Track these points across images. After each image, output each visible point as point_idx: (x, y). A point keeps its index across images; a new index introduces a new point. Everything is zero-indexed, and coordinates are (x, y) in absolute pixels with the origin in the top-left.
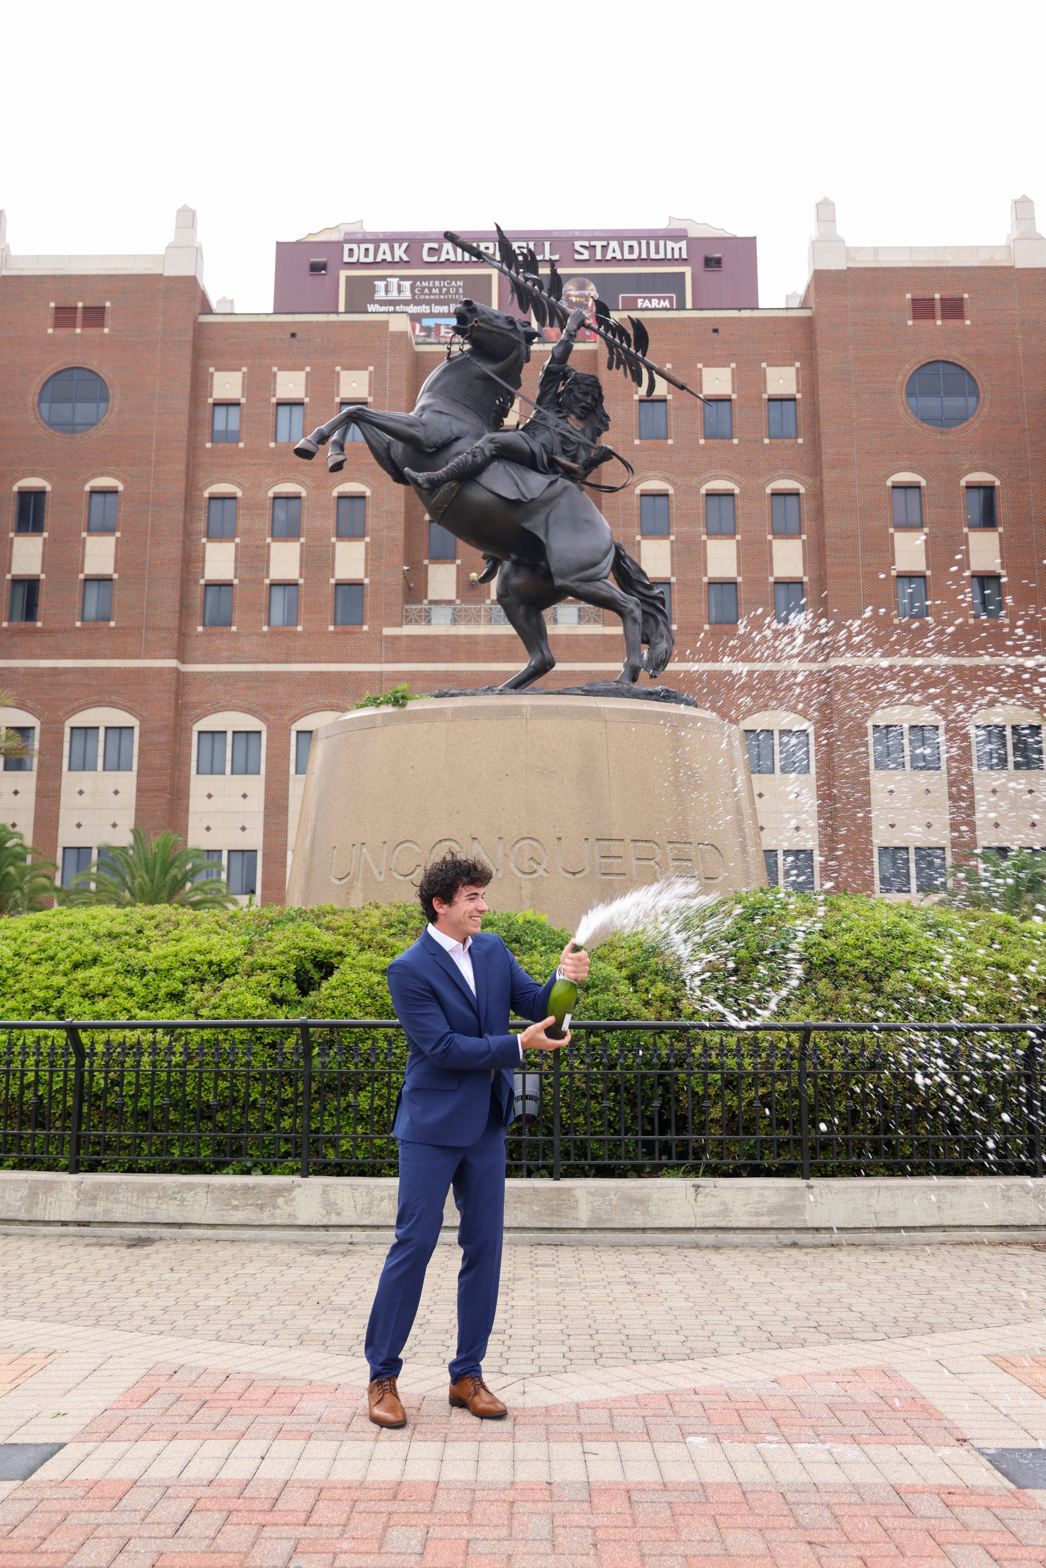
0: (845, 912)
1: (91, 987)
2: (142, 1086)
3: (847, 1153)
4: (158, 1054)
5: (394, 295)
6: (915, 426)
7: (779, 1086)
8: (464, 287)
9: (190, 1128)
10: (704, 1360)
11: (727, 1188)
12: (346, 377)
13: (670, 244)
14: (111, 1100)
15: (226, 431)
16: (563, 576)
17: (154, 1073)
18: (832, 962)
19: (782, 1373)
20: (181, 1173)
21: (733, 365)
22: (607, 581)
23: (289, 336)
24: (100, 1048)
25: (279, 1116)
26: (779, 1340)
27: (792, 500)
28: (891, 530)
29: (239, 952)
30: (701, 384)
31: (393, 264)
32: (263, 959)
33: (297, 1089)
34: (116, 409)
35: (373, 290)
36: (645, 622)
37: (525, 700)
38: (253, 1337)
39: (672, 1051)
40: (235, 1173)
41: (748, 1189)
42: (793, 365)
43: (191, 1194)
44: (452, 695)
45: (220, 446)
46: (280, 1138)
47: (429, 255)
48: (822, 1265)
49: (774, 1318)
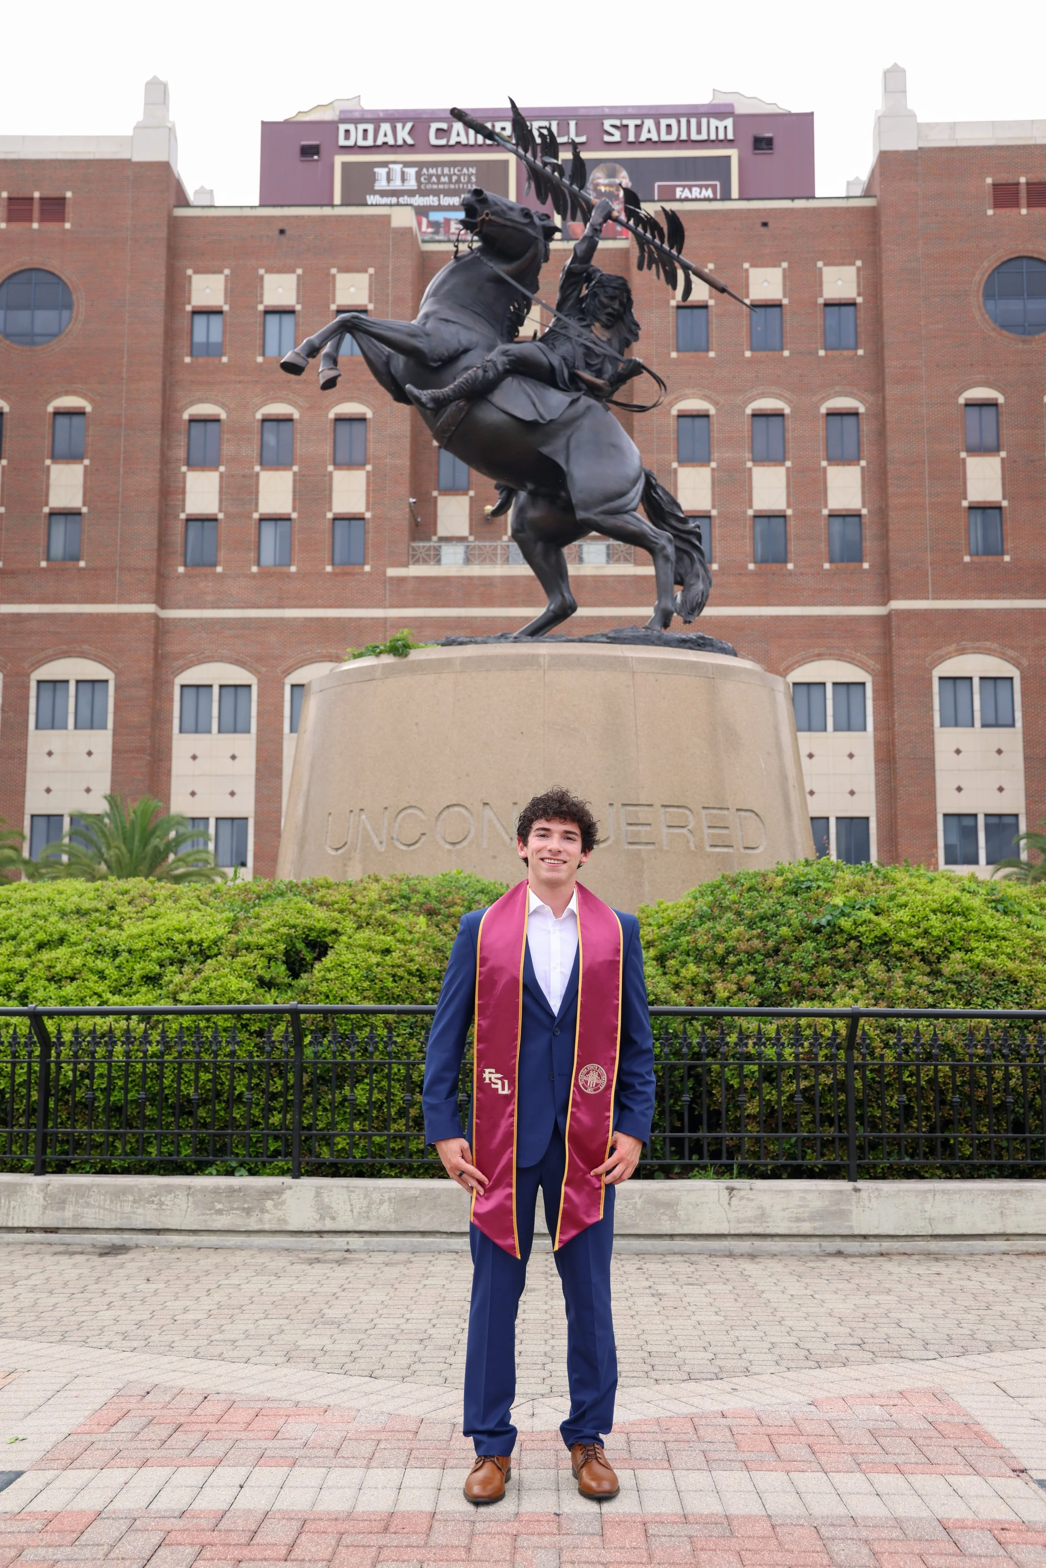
0: (899, 885)
1: (58, 969)
2: (115, 1078)
3: (899, 1153)
4: (132, 1043)
5: (397, 184)
6: (993, 334)
7: (823, 1078)
8: (477, 175)
9: (169, 1125)
10: (734, 1380)
11: (765, 1191)
12: (342, 280)
13: (714, 122)
14: (80, 1094)
15: (208, 343)
16: (586, 509)
17: (128, 1064)
18: (885, 942)
19: (820, 1395)
20: (160, 1174)
21: (785, 265)
22: (636, 514)
23: (277, 232)
24: (67, 1037)
25: (268, 1110)
26: (818, 1358)
27: (850, 421)
28: (963, 455)
29: (221, 930)
30: (747, 286)
31: (394, 148)
32: (249, 938)
33: (287, 1081)
34: (81, 318)
35: (373, 178)
36: (679, 560)
37: (543, 649)
38: (236, 1353)
39: (704, 1039)
40: (219, 1174)
41: (788, 1192)
42: (853, 264)
43: (170, 1197)
44: (461, 643)
45: (201, 360)
46: (268, 1135)
47: (437, 137)
48: (869, 1276)
49: (813, 1334)
